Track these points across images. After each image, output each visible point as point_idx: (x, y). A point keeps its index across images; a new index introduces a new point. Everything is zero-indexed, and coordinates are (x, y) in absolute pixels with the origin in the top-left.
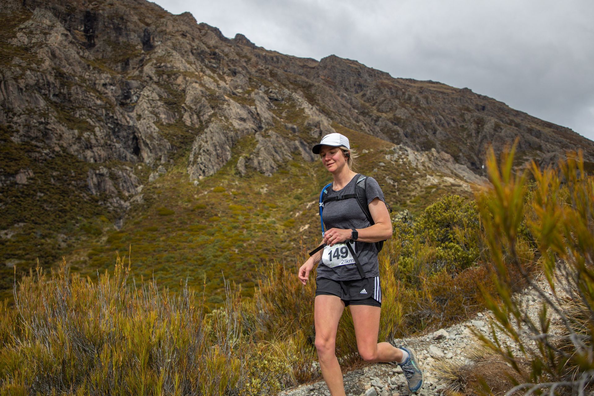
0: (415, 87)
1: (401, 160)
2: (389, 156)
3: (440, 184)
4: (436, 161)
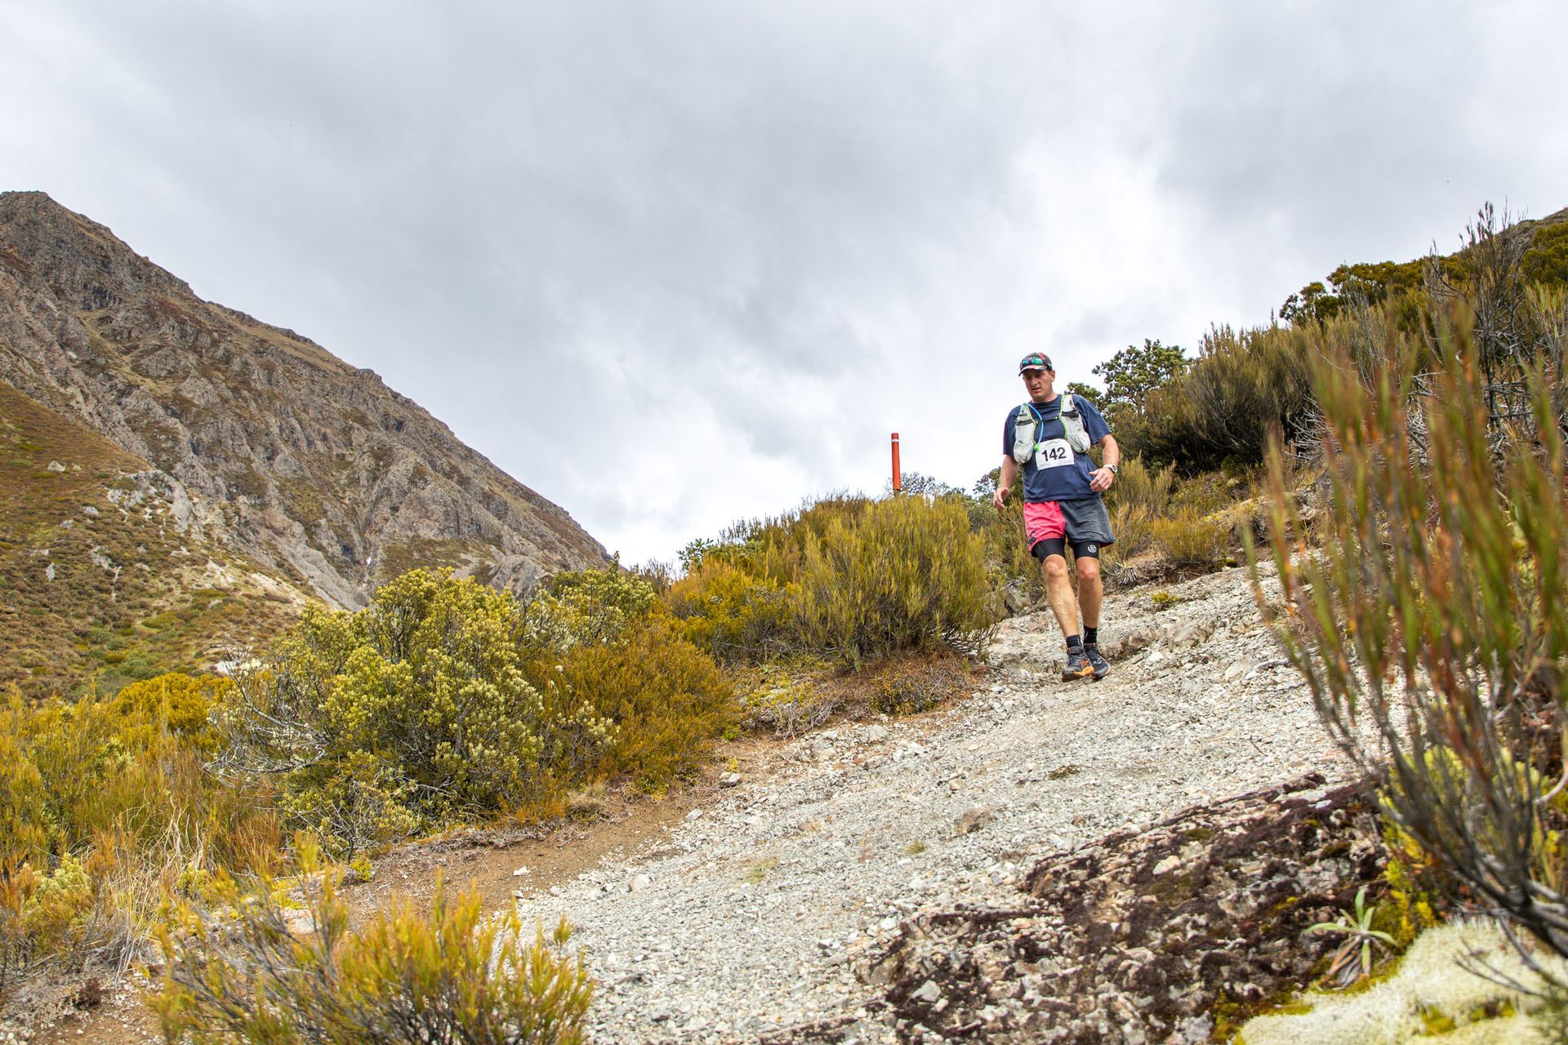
0: (247, 335)
1: (149, 510)
2: (119, 493)
3: (235, 590)
4: (243, 530)
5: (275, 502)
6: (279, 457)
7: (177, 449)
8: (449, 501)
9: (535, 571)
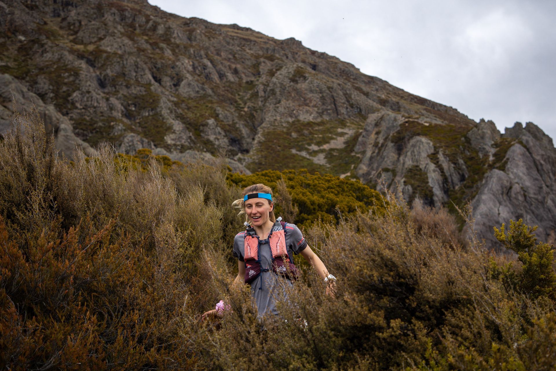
5: (165, 112)
6: (183, 83)
7: (77, 81)
8: (324, 88)
9: (395, 120)
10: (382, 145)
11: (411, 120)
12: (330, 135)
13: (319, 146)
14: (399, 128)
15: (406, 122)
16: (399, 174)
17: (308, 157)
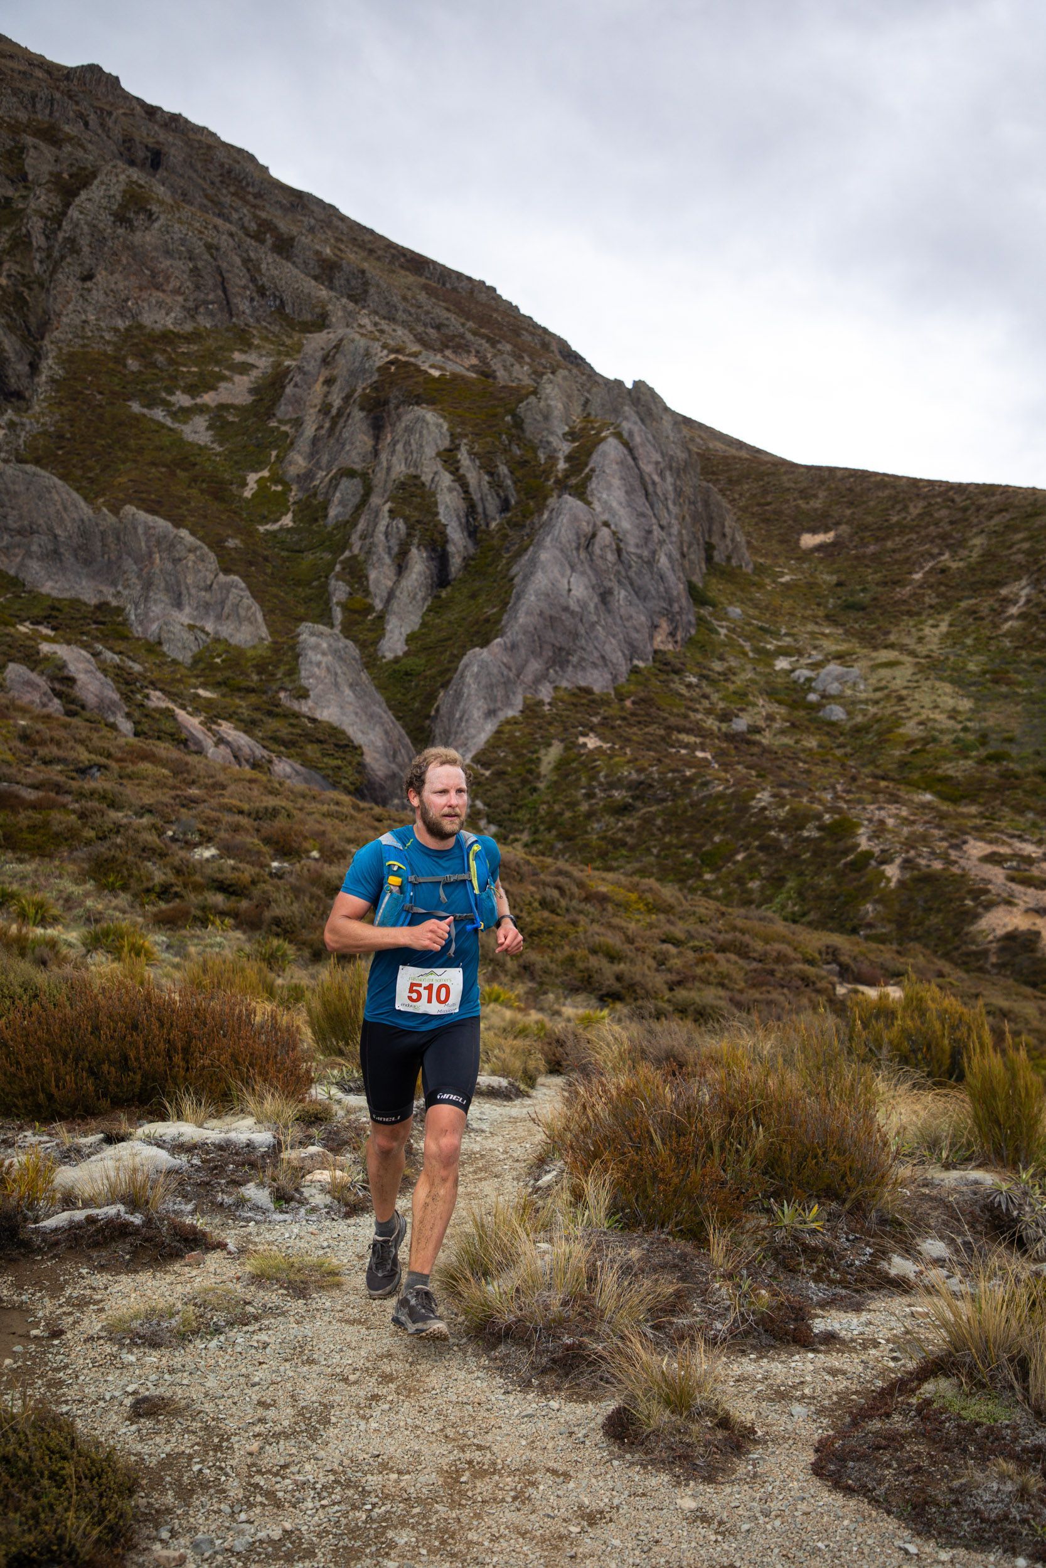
10: (340, 414)
11: (400, 357)
12: (217, 369)
13: (193, 398)
14: (375, 378)
15: (391, 363)
16: (378, 490)
17: (169, 422)
